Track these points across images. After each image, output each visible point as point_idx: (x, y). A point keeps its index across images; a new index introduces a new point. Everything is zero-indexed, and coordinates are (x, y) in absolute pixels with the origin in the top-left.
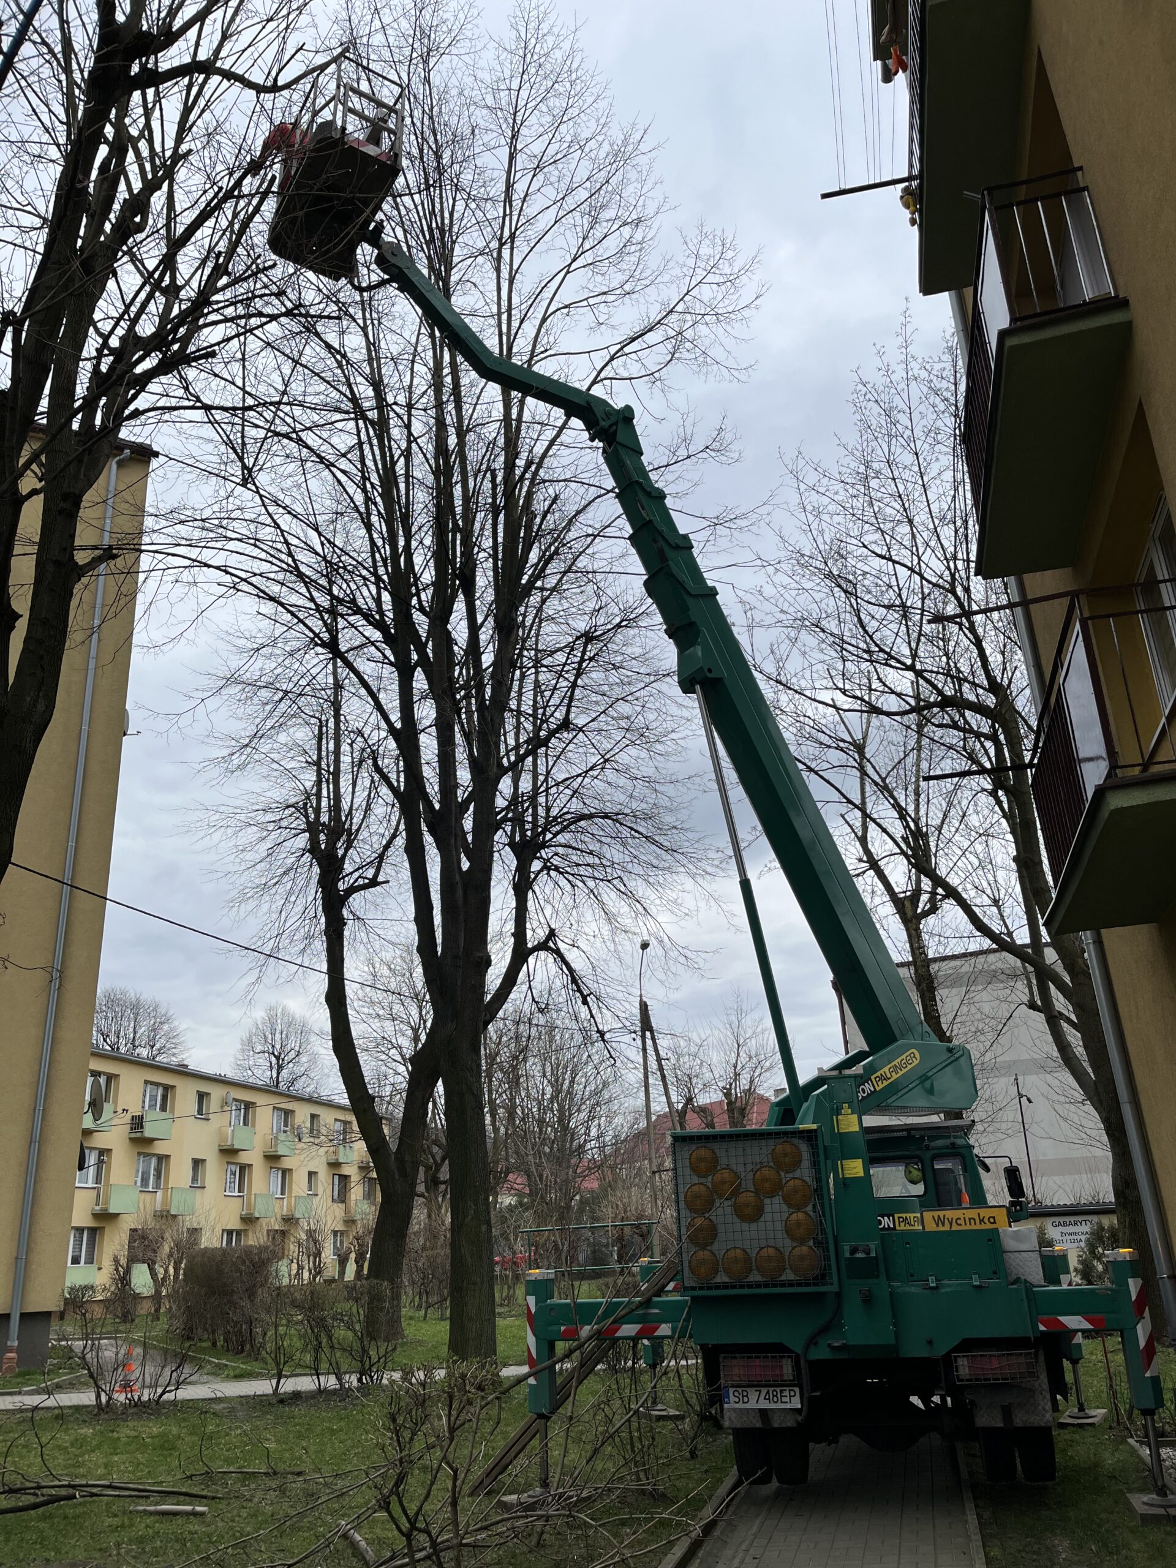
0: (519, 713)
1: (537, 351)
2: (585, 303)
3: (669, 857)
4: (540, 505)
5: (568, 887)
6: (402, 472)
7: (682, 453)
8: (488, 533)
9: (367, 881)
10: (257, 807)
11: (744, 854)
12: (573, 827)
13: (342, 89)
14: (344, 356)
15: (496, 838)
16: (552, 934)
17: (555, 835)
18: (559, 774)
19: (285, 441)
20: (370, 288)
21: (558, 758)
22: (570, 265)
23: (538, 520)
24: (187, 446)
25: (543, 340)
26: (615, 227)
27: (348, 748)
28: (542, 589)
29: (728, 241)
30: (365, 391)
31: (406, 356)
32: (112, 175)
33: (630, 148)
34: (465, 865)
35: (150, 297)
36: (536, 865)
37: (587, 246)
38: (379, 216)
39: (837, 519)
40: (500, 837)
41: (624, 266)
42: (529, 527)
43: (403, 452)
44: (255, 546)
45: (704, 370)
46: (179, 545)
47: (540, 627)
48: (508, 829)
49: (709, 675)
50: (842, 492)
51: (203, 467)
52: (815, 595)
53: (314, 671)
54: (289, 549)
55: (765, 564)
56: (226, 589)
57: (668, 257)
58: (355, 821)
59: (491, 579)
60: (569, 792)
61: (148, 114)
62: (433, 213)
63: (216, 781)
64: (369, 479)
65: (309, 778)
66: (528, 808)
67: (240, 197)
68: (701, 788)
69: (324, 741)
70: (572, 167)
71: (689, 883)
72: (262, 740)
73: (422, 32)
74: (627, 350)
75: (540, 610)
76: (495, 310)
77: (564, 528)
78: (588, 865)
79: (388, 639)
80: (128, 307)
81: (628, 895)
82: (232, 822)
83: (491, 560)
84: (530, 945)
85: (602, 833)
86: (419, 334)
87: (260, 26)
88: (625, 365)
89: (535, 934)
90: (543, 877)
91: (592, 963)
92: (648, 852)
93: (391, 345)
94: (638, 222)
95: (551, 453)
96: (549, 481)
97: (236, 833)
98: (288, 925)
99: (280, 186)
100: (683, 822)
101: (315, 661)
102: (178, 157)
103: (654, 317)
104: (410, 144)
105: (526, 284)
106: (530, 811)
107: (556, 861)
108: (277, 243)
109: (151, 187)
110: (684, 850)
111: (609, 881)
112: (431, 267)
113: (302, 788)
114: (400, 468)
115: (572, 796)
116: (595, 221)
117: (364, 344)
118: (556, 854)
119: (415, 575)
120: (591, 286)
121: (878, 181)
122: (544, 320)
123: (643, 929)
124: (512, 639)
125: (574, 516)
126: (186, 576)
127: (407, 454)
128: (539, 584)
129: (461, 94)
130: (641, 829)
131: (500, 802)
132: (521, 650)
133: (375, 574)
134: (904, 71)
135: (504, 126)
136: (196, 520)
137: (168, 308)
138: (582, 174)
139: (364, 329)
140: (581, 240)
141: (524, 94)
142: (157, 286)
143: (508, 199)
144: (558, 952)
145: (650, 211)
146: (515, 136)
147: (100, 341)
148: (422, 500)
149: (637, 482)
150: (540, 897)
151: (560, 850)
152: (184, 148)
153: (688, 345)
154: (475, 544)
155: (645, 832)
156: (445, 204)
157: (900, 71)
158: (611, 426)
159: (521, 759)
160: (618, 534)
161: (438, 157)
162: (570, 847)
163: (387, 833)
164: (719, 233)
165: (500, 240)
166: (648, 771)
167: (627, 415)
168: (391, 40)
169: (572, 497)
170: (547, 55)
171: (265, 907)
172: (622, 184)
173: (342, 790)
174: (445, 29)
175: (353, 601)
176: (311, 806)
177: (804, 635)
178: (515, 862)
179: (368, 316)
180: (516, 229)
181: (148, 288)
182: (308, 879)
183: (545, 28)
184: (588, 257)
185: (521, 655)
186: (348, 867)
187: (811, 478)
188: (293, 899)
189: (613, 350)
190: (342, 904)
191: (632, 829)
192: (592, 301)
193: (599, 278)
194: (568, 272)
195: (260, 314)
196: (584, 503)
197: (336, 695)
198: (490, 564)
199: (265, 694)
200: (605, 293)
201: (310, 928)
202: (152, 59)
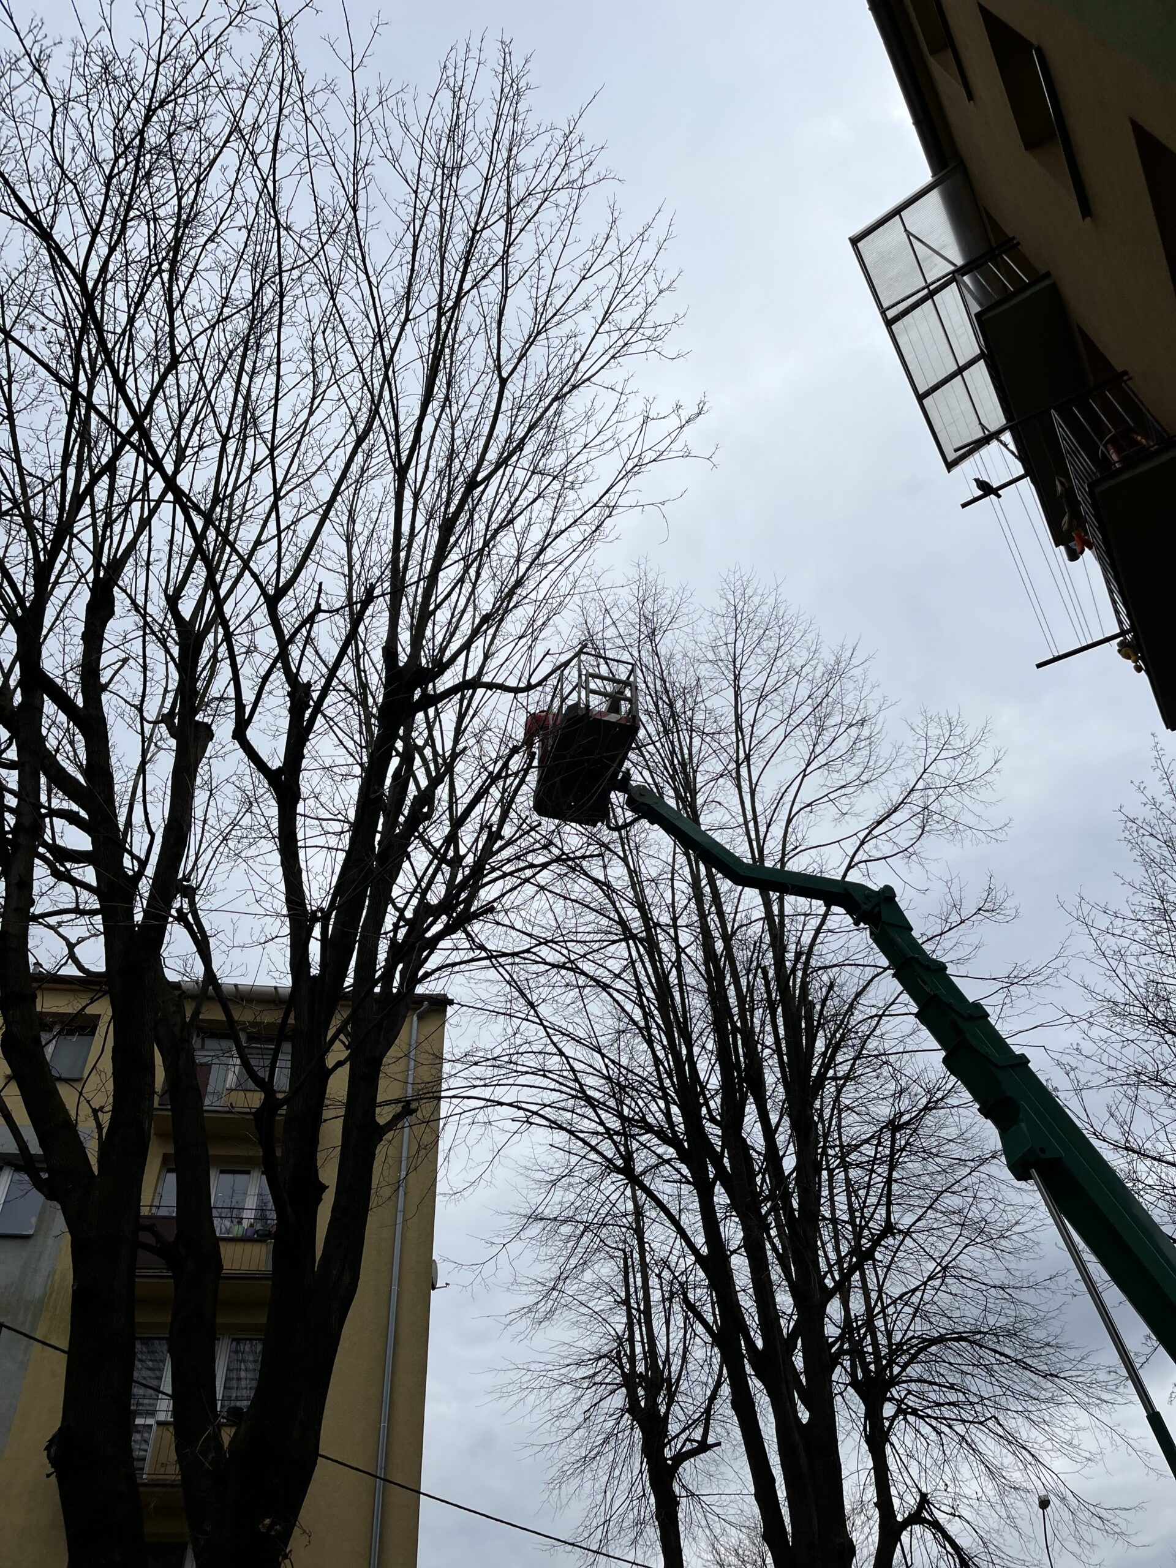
0: (834, 1221)
1: (788, 849)
2: (826, 799)
3: (1049, 1385)
4: (816, 994)
5: (933, 1436)
6: (676, 982)
7: (955, 919)
8: (768, 1028)
9: (695, 1445)
10: (569, 1361)
11: (1141, 1373)
12: (921, 1356)
13: (583, 677)
14: (609, 886)
15: (834, 1377)
16: (924, 1500)
17: (904, 1368)
18: (894, 1288)
19: (563, 972)
20: (626, 825)
21: (889, 1268)
22: (805, 770)
23: (818, 1007)
24: (477, 991)
25: (791, 838)
26: (843, 729)
27: (656, 1280)
28: (835, 1078)
29: (954, 720)
30: (631, 913)
31: (665, 876)
32: (403, 777)
33: (843, 665)
34: (804, 1416)
35: (438, 869)
36: (889, 1410)
37: (818, 750)
38: (627, 764)
39: (1144, 960)
40: (839, 1375)
41: (856, 760)
42: (809, 1018)
43: (673, 963)
44: (544, 1076)
45: (958, 837)
46: (475, 1087)
47: (840, 1119)
48: (847, 1364)
49: (1043, 1156)
50: (1141, 931)
51: (491, 1008)
52: (1144, 1045)
53: (613, 1198)
54: (575, 1075)
55: (1076, 1019)
56: (520, 1124)
57: (899, 744)
58: (673, 1368)
59: (779, 1075)
60: (908, 1310)
61: (430, 728)
62: (673, 752)
63: (523, 1336)
64: (644, 995)
65: (619, 1321)
66: (865, 1335)
67: (508, 776)
68: (1069, 1291)
69: (631, 1275)
70: (793, 690)
71: (1083, 1418)
72: (568, 1281)
73: (644, 619)
74: (875, 833)
75: (837, 1099)
76: (741, 820)
77: (847, 1012)
78: (949, 1404)
79: (683, 1156)
80: (419, 881)
81: (1010, 1440)
82: (545, 1382)
83: (776, 1056)
84: (899, 1518)
85: (959, 1361)
86: (675, 854)
87: (513, 644)
88: (876, 846)
89: (903, 1504)
90: (900, 1424)
91: (981, 1538)
92: (1022, 1380)
93: (650, 868)
94: (863, 722)
95: (818, 941)
96: (820, 968)
97: (549, 1396)
98: (614, 1509)
99: (539, 762)
100: (1056, 1337)
101: (613, 1188)
102: (455, 755)
103: (897, 798)
104: (645, 702)
105: (767, 793)
106: (869, 1337)
107: (912, 1401)
108: (542, 806)
109: (435, 782)
110: (1067, 1374)
111: (981, 1423)
112: (678, 797)
113: (613, 1333)
114: (673, 978)
115: (914, 1316)
116: (821, 729)
117: (626, 871)
118: (909, 1392)
119: (701, 1083)
120: (829, 783)
121: (1090, 642)
122: (789, 821)
123: (1036, 1483)
124: (813, 1136)
125: (855, 999)
126: (481, 1117)
127: (678, 965)
128: (831, 1073)
129: (685, 655)
130: (1007, 1351)
131: (831, 1331)
132: (824, 1148)
133: (662, 1088)
134: (1090, 548)
135: (726, 673)
136: (488, 1060)
137: (454, 876)
138: (803, 693)
139: (624, 859)
140: (811, 747)
141: (739, 644)
142: (443, 860)
143: (739, 728)
144: (936, 1525)
145: (872, 710)
146: (737, 677)
147: (397, 914)
148: (698, 1003)
149: (913, 958)
150: (901, 1451)
151: (913, 1386)
152: (460, 747)
153: (936, 817)
154: (758, 1042)
155: (1011, 1354)
156: (684, 743)
157: (1086, 549)
158: (874, 907)
159: (846, 1277)
160: (905, 1010)
161: (671, 705)
162: (925, 1381)
163: (710, 1381)
164: (943, 714)
165: (737, 762)
166: (997, 1277)
167: (888, 894)
168: (621, 630)
169: (849, 981)
170: (755, 611)
171: (588, 1485)
172: (842, 694)
173: (656, 1331)
174: (665, 611)
175: (643, 1119)
176: (625, 1354)
177: (1145, 1092)
178: (863, 1406)
179: (626, 847)
180: (750, 750)
181: (436, 861)
182: (631, 1446)
183: (749, 592)
184: (822, 759)
185: (824, 1153)
186: (673, 1428)
187: (1103, 922)
188: (617, 1473)
189: (862, 835)
190: (672, 1477)
191: (996, 1352)
192: (832, 796)
193: (835, 775)
194: (805, 776)
195: (531, 866)
196: (862, 983)
197: (637, 1221)
198: (774, 1061)
199: (566, 1229)
200: (843, 787)
201: (639, 1511)
202: (431, 686)
